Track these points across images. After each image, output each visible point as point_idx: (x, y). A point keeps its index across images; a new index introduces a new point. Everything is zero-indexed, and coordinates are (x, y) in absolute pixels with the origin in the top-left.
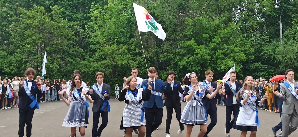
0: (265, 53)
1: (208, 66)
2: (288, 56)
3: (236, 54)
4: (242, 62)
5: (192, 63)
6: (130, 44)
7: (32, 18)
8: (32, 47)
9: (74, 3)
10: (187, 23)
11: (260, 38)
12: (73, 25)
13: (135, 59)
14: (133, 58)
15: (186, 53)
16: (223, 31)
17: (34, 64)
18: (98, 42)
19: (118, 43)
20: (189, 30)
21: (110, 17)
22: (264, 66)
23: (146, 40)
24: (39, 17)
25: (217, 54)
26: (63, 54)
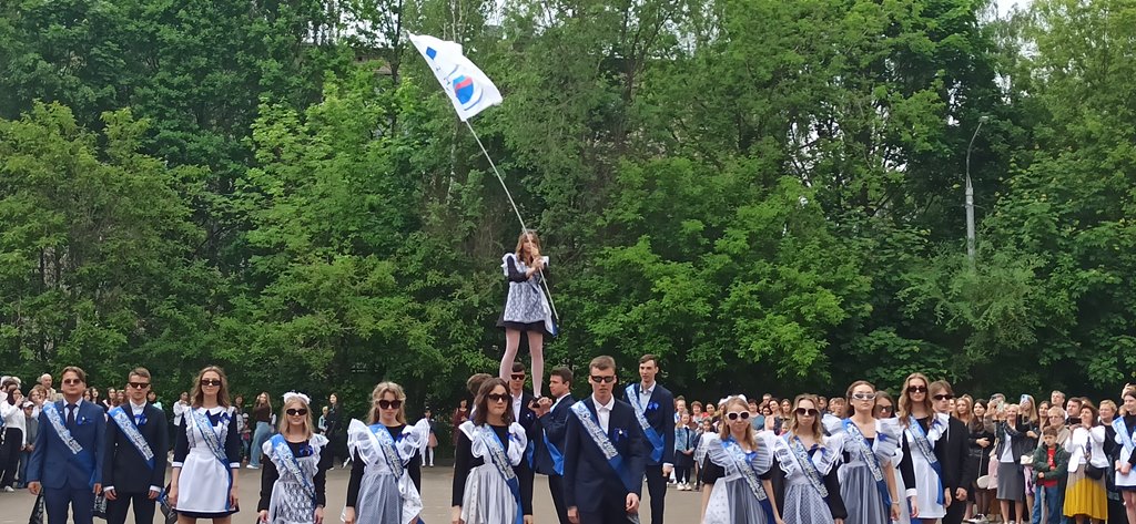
0: (914, 294)
1: (701, 341)
2: (997, 307)
3: (806, 296)
4: (827, 325)
5: (641, 329)
6: (407, 254)
7: (27, 150)
8: (25, 263)
9: (189, 96)
10: (621, 179)
11: (890, 236)
12: (185, 180)
13: (424, 311)
14: (417, 306)
15: (617, 291)
16: (755, 211)
17: (30, 328)
18: (281, 246)
19: (361, 249)
20: (630, 203)
21: (330, 149)
22: (907, 345)
23: (466, 239)
24: (53, 147)
25: (733, 297)
26: (146, 290)
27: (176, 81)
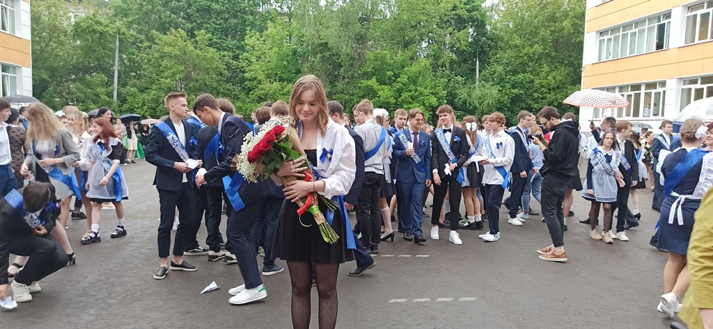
3: (426, 97)
7: (171, 45)
10: (367, 58)
16: (410, 69)
18: (256, 78)
20: (370, 66)
25: (403, 97)
27: (218, 22)
